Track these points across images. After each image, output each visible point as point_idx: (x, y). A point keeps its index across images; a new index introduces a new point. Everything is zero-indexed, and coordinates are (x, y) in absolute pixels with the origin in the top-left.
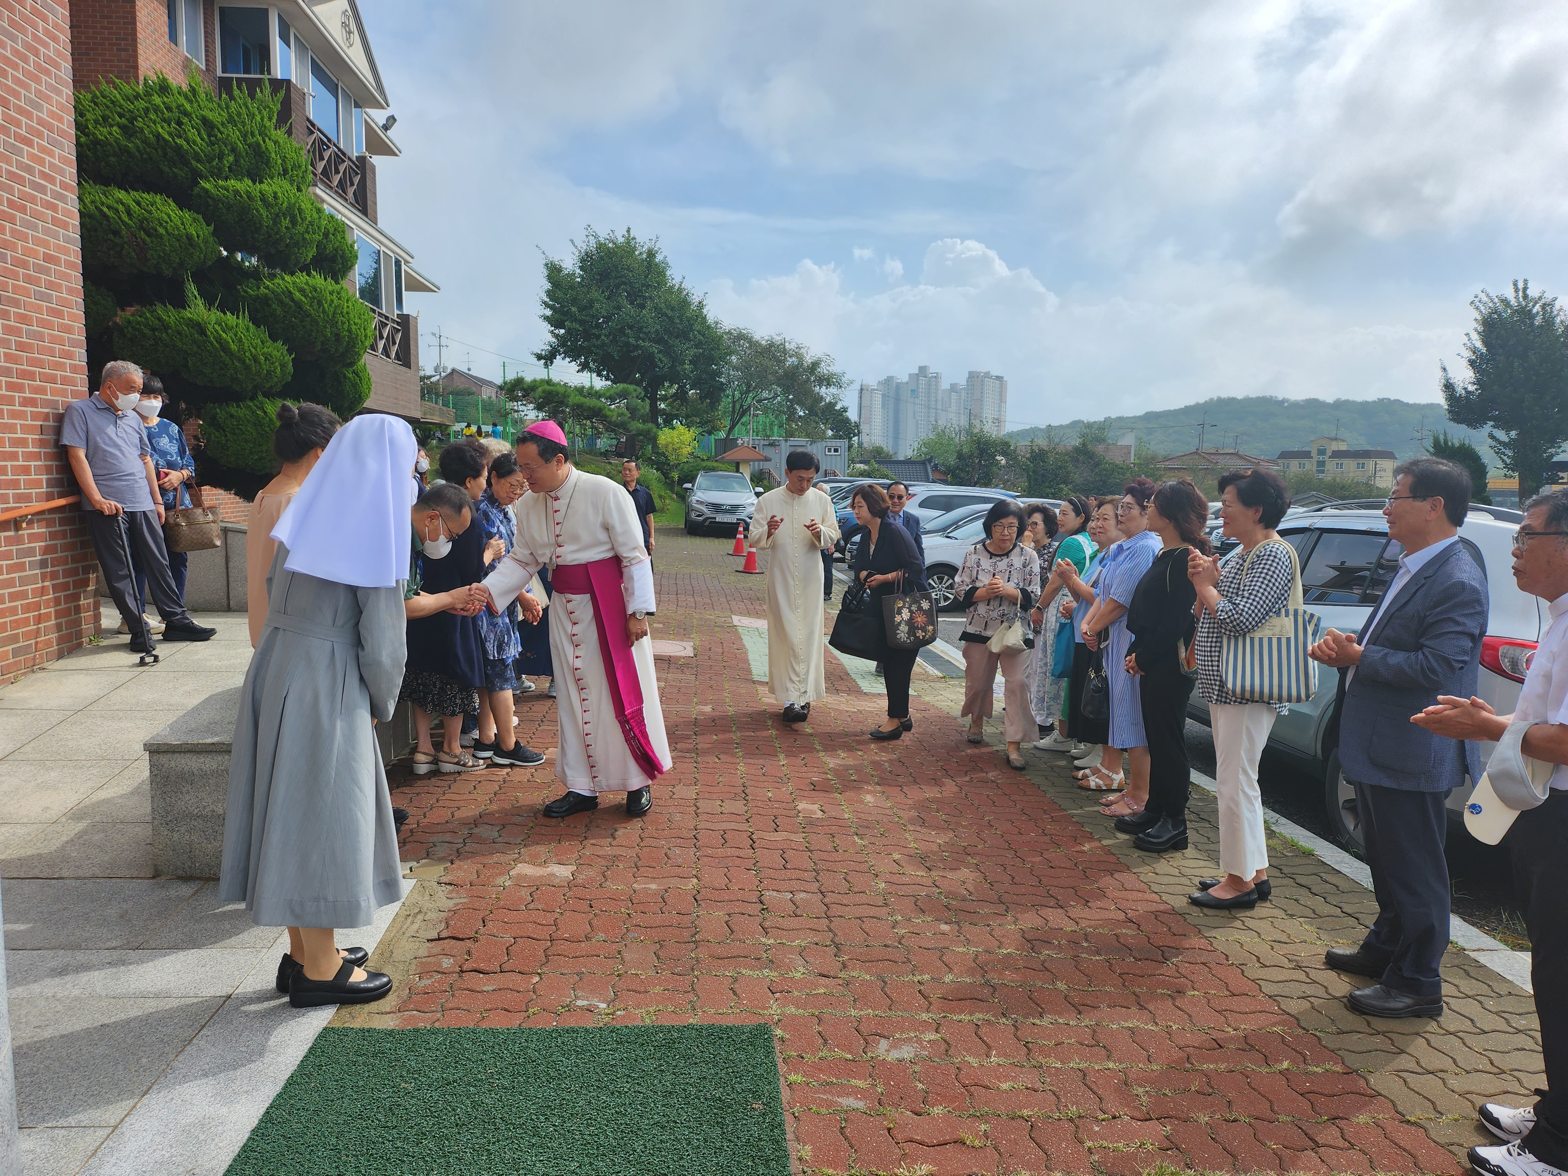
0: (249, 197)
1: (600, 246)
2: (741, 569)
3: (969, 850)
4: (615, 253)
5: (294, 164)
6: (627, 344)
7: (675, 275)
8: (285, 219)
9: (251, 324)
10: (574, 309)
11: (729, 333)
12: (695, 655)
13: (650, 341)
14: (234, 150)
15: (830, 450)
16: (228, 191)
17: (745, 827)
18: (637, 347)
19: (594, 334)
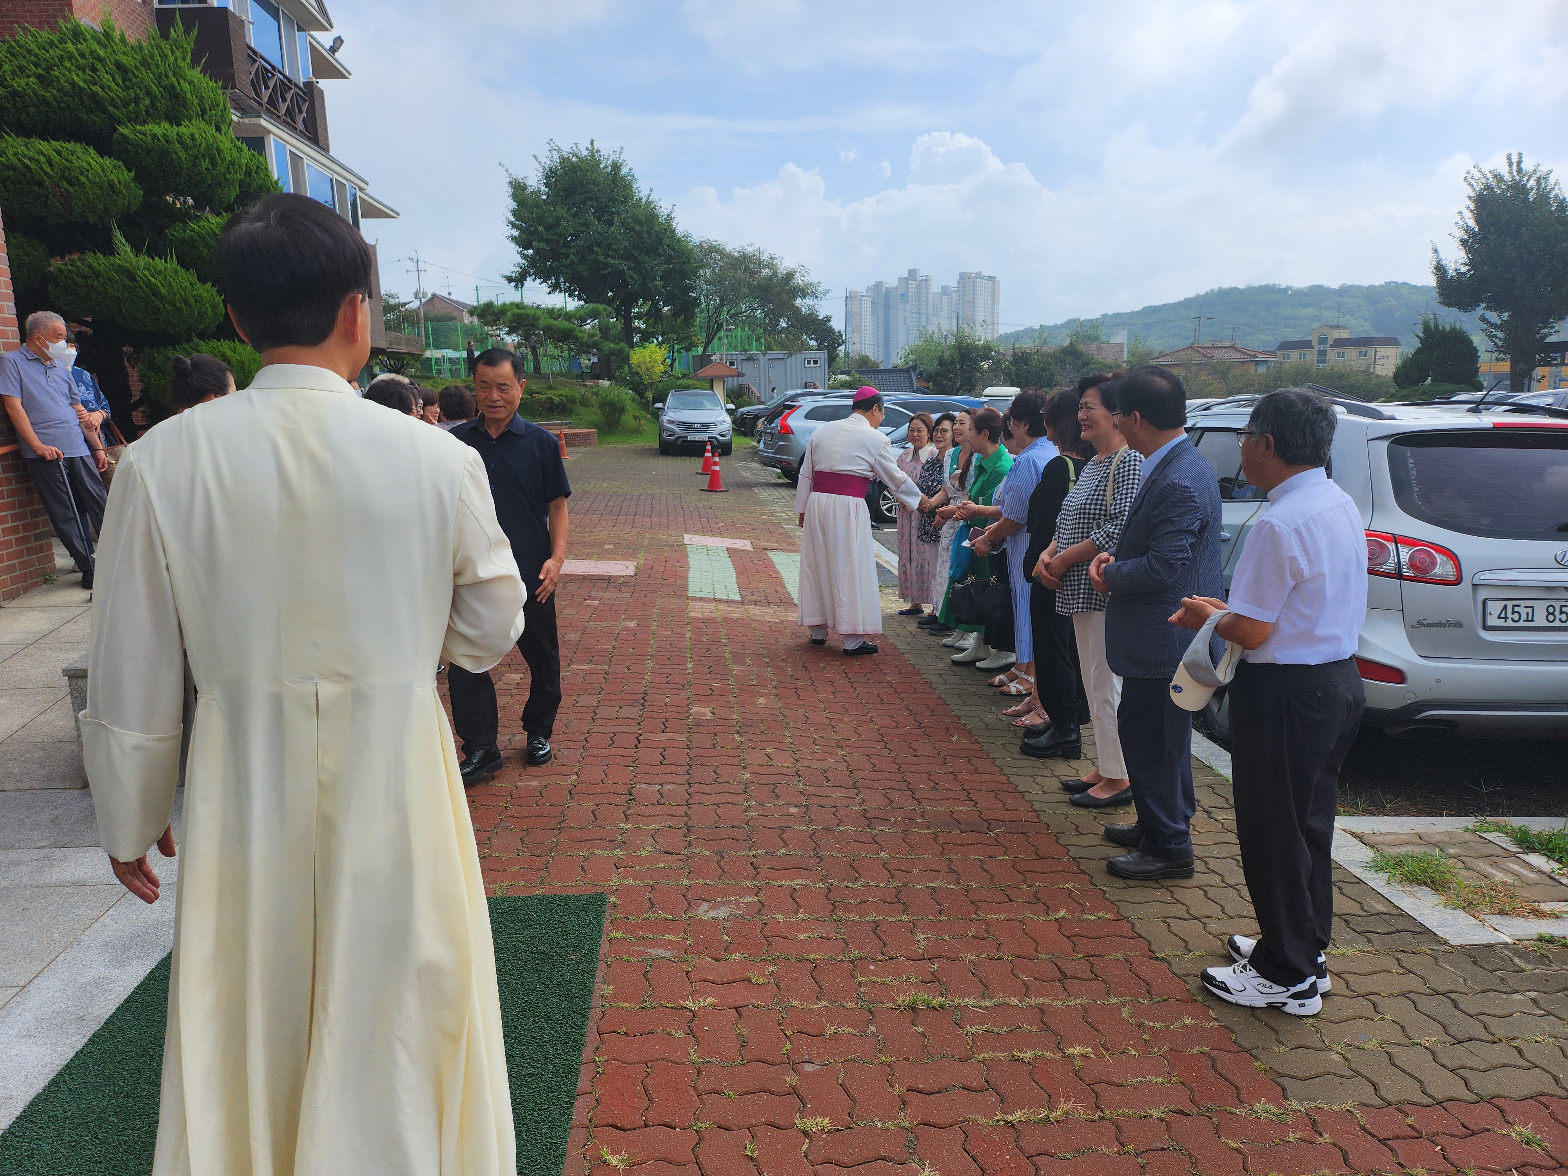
0: (167, 141)
1: (564, 161)
2: (706, 488)
3: (843, 743)
4: (579, 168)
5: (212, 103)
6: (596, 262)
7: (642, 188)
8: (204, 160)
9: (179, 268)
10: (540, 228)
11: (700, 246)
12: (636, 574)
13: (619, 258)
14: (149, 93)
15: (809, 362)
16: (145, 134)
17: (635, 729)
18: (606, 265)
19: (563, 254)
